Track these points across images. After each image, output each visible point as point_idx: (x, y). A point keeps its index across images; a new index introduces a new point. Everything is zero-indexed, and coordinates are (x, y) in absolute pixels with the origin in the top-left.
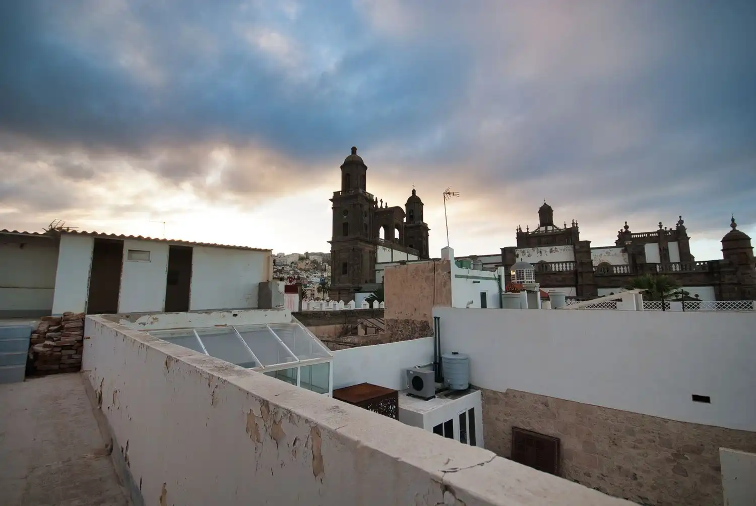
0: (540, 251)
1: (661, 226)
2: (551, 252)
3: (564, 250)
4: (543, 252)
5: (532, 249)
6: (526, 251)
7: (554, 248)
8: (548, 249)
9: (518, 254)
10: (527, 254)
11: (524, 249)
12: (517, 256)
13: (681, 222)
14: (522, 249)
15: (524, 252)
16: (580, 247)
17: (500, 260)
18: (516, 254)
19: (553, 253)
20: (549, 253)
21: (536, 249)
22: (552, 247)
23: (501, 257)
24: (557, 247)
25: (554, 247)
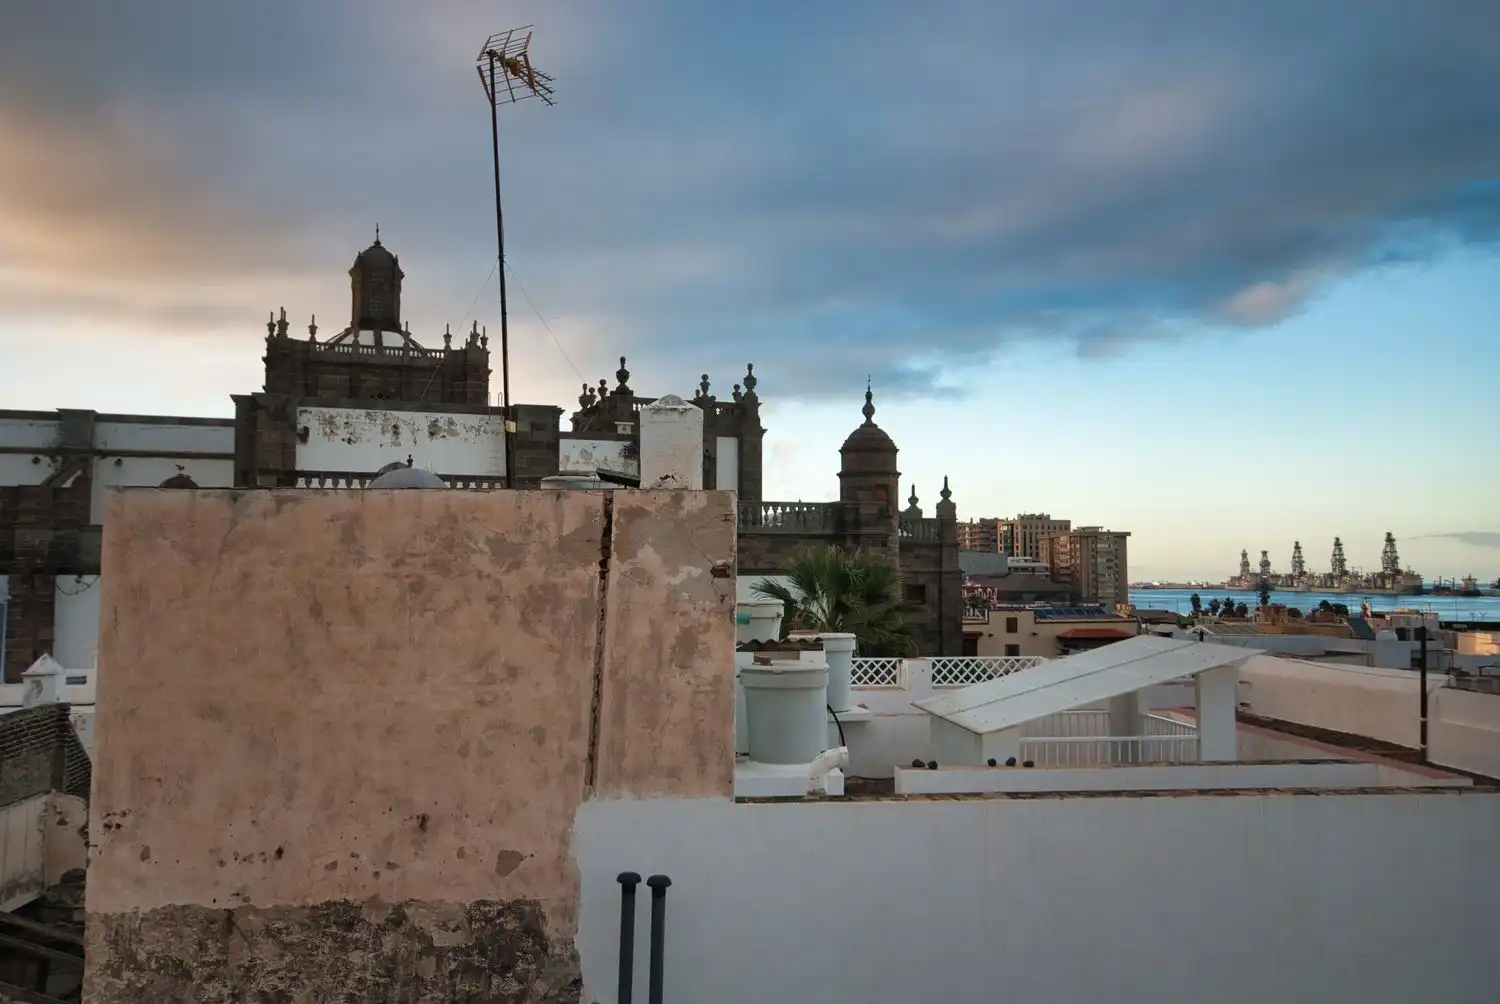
0: (396, 427)
1: (705, 386)
2: (432, 434)
3: (478, 430)
4: (404, 430)
5: (363, 412)
6: (340, 421)
7: (443, 418)
8: (422, 419)
9: (306, 430)
10: (343, 433)
11: (333, 411)
12: (304, 436)
13: (750, 381)
14: (325, 410)
15: (330, 422)
16: (534, 426)
17: (226, 441)
18: (300, 427)
19: (437, 442)
20: (427, 434)
21: (379, 414)
22: (438, 415)
23: (230, 433)
24: (457, 418)
25: (446, 416)
